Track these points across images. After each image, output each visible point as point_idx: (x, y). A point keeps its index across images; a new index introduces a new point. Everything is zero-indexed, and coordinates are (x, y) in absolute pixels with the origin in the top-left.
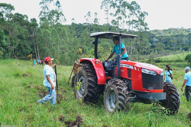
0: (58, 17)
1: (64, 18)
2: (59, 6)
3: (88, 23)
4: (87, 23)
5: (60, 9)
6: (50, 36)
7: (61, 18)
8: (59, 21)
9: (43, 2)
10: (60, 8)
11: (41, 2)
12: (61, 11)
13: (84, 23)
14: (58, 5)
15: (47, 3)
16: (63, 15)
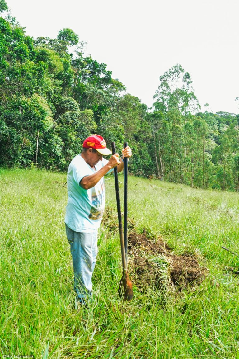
0: (186, 101)
1: (197, 103)
2: (189, 83)
3: (225, 112)
4: (223, 112)
5: (191, 88)
6: (183, 136)
7: (192, 104)
8: (187, 109)
9: (166, 75)
10: (190, 85)
11: (163, 74)
12: (192, 90)
13: (217, 113)
14: (187, 80)
15: (171, 76)
16: (195, 98)
